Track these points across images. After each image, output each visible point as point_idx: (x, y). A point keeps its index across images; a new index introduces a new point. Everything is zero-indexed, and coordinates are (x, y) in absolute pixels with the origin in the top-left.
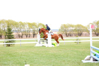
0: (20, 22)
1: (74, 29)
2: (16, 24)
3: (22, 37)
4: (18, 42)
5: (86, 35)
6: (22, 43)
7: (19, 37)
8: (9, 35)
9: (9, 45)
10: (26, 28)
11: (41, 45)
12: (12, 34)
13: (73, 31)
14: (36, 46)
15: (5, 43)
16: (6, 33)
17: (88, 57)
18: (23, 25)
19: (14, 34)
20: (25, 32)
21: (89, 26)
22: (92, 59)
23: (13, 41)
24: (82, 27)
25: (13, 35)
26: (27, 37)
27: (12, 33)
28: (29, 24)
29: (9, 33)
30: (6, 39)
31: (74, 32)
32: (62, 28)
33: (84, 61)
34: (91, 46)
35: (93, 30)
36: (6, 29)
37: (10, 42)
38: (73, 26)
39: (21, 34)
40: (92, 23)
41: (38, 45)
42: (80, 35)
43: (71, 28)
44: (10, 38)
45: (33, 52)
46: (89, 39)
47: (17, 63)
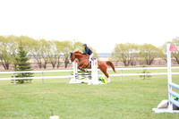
0: (43, 40)
1: (138, 52)
2: (34, 44)
3: (45, 67)
4: (38, 76)
5: (160, 64)
6: (45, 77)
7: (40, 67)
8: (23, 64)
9: (22, 82)
10: (53, 50)
11: (79, 81)
12: (27, 62)
13: (136, 55)
14: (71, 82)
15: (15, 78)
16: (17, 59)
17: (164, 102)
18: (47, 45)
19: (30, 61)
20: (50, 57)
21: (165, 47)
22: (171, 107)
23: (30, 75)
24: (154, 48)
25: (29, 64)
26: (54, 66)
27: (27, 59)
28: (58, 44)
29: (22, 60)
30: (16, 70)
31: (139, 58)
32: (117, 50)
33: (157, 110)
34: (170, 82)
35: (173, 55)
36: (17, 52)
37: (23, 75)
38: (136, 48)
39: (43, 61)
40: (171, 41)
41: (73, 81)
42: (150, 63)
43: (134, 51)
44: (23, 69)
45: (65, 93)
46: (166, 71)
47: (36, 114)
